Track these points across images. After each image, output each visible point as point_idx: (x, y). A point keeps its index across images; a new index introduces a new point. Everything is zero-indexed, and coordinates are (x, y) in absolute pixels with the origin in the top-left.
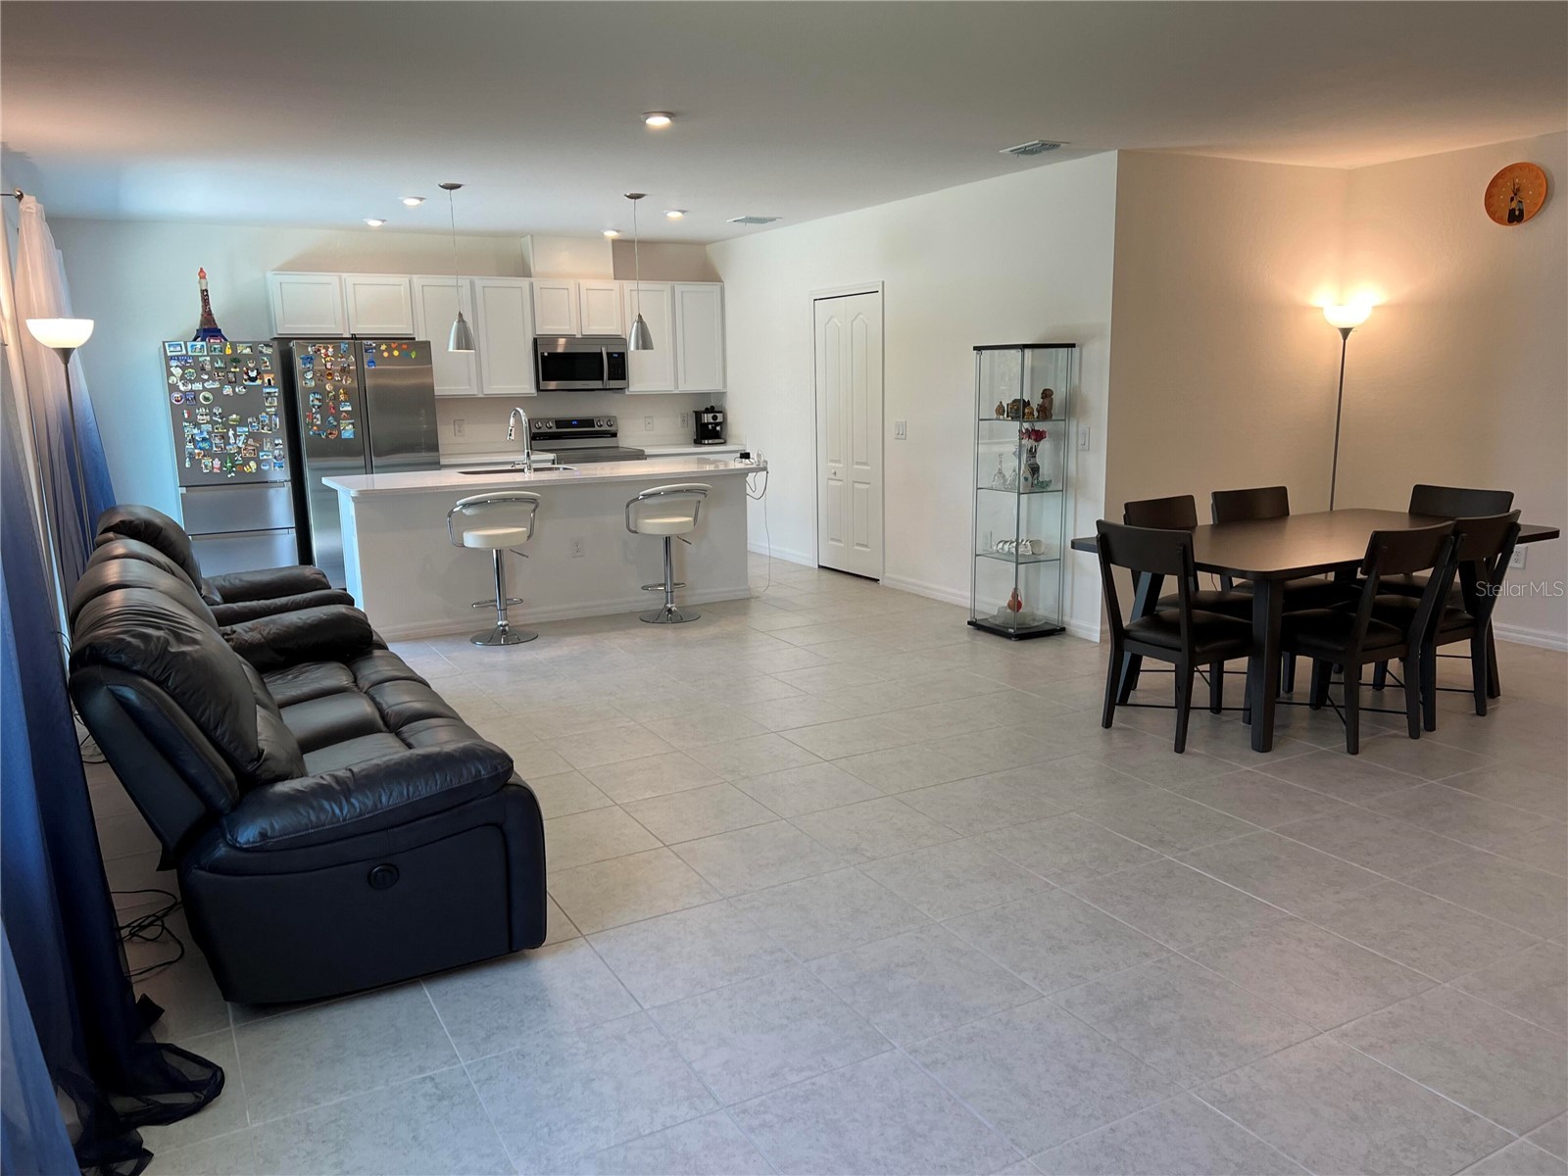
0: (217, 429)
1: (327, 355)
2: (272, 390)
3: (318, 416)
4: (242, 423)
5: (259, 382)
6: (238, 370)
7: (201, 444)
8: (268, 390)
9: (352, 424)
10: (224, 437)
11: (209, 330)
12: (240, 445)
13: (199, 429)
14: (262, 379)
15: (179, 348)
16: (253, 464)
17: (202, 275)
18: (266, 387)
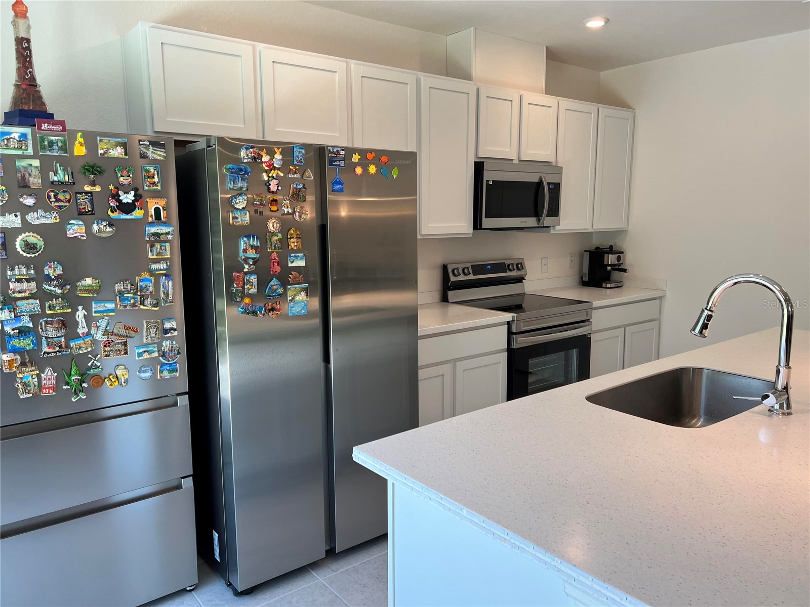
0: (50, 308)
1: (272, 167)
2: (164, 230)
3: (253, 278)
4: (103, 293)
5: (138, 214)
6: (98, 189)
7: (15, 343)
8: (154, 230)
9: (305, 290)
10: (67, 323)
11: (30, 110)
12: (100, 336)
13: (13, 310)
14: (144, 207)
17: (19, 11)
18: (152, 224)
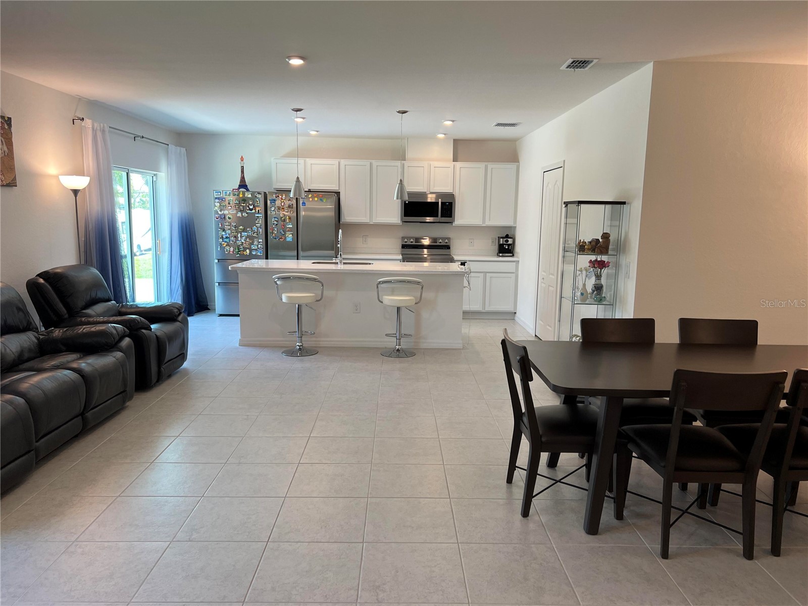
0: (233, 233)
1: (282, 199)
2: (260, 215)
3: (276, 229)
4: (244, 230)
5: (253, 211)
6: (245, 205)
7: (225, 240)
8: (257, 215)
9: (292, 234)
10: (236, 237)
11: (243, 185)
12: (243, 241)
13: (225, 232)
14: (255, 209)
15: (219, 194)
16: (248, 251)
17: (242, 159)
18: (257, 214)
